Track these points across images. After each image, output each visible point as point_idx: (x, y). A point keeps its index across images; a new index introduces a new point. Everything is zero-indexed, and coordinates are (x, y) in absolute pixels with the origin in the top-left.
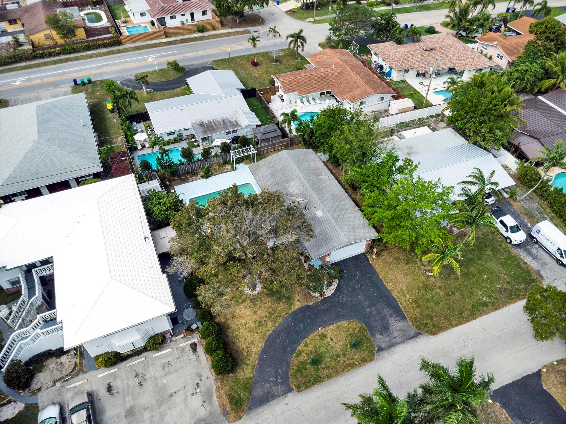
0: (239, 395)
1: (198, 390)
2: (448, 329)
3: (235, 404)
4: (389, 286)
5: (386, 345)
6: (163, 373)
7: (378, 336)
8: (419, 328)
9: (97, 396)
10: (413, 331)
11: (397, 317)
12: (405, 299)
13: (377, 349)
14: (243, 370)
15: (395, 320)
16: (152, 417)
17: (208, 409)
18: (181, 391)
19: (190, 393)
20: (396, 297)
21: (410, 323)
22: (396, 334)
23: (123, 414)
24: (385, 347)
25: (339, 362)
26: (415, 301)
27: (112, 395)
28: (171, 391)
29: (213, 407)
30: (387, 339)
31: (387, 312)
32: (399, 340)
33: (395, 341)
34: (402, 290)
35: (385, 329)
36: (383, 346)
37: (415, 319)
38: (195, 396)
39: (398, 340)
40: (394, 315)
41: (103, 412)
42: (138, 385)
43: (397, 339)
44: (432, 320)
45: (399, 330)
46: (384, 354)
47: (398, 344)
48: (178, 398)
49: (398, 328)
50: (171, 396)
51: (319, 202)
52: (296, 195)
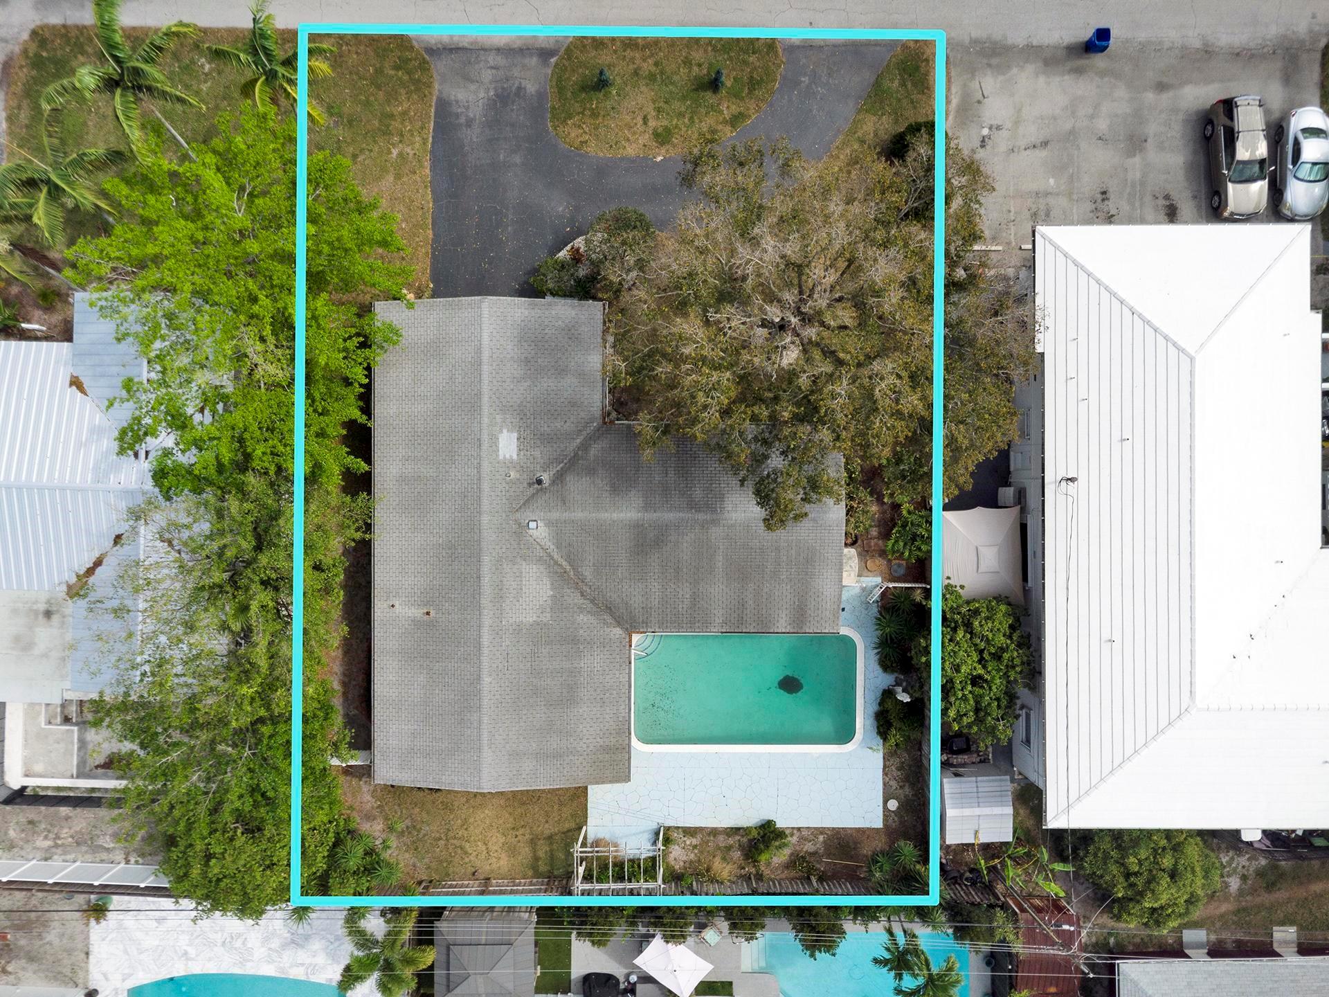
0: (903, 84)
1: (985, 132)
3: (917, 68)
4: (426, 199)
5: (527, 61)
7: (531, 88)
8: (424, 66)
9: (1199, 208)
10: (439, 67)
11: (457, 116)
12: (408, 150)
13: (553, 60)
14: (876, 135)
15: (467, 108)
16: (1092, 117)
17: (975, 85)
18: (1022, 143)
19: (1004, 133)
20: (427, 164)
21: (436, 86)
22: (487, 75)
23: (1150, 145)
24: (531, 55)
25: (656, 64)
26: (386, 133)
27: (1167, 197)
28: (1042, 154)
29: (965, 85)
30: (516, 72)
31: (472, 136)
32: (490, 59)
33: (500, 60)
34: (398, 177)
35: (503, 98)
36: (534, 61)
37: (418, 90)
38: (994, 122)
39: (492, 59)
40: (462, 120)
41: (1190, 167)
42: (1112, 196)
43: (492, 63)
44: (380, 71)
45: (472, 81)
46: (543, 41)
47: (498, 50)
48: (1031, 132)
49: (473, 87)
50: (1045, 144)
51: (486, 486)
52: (540, 559)
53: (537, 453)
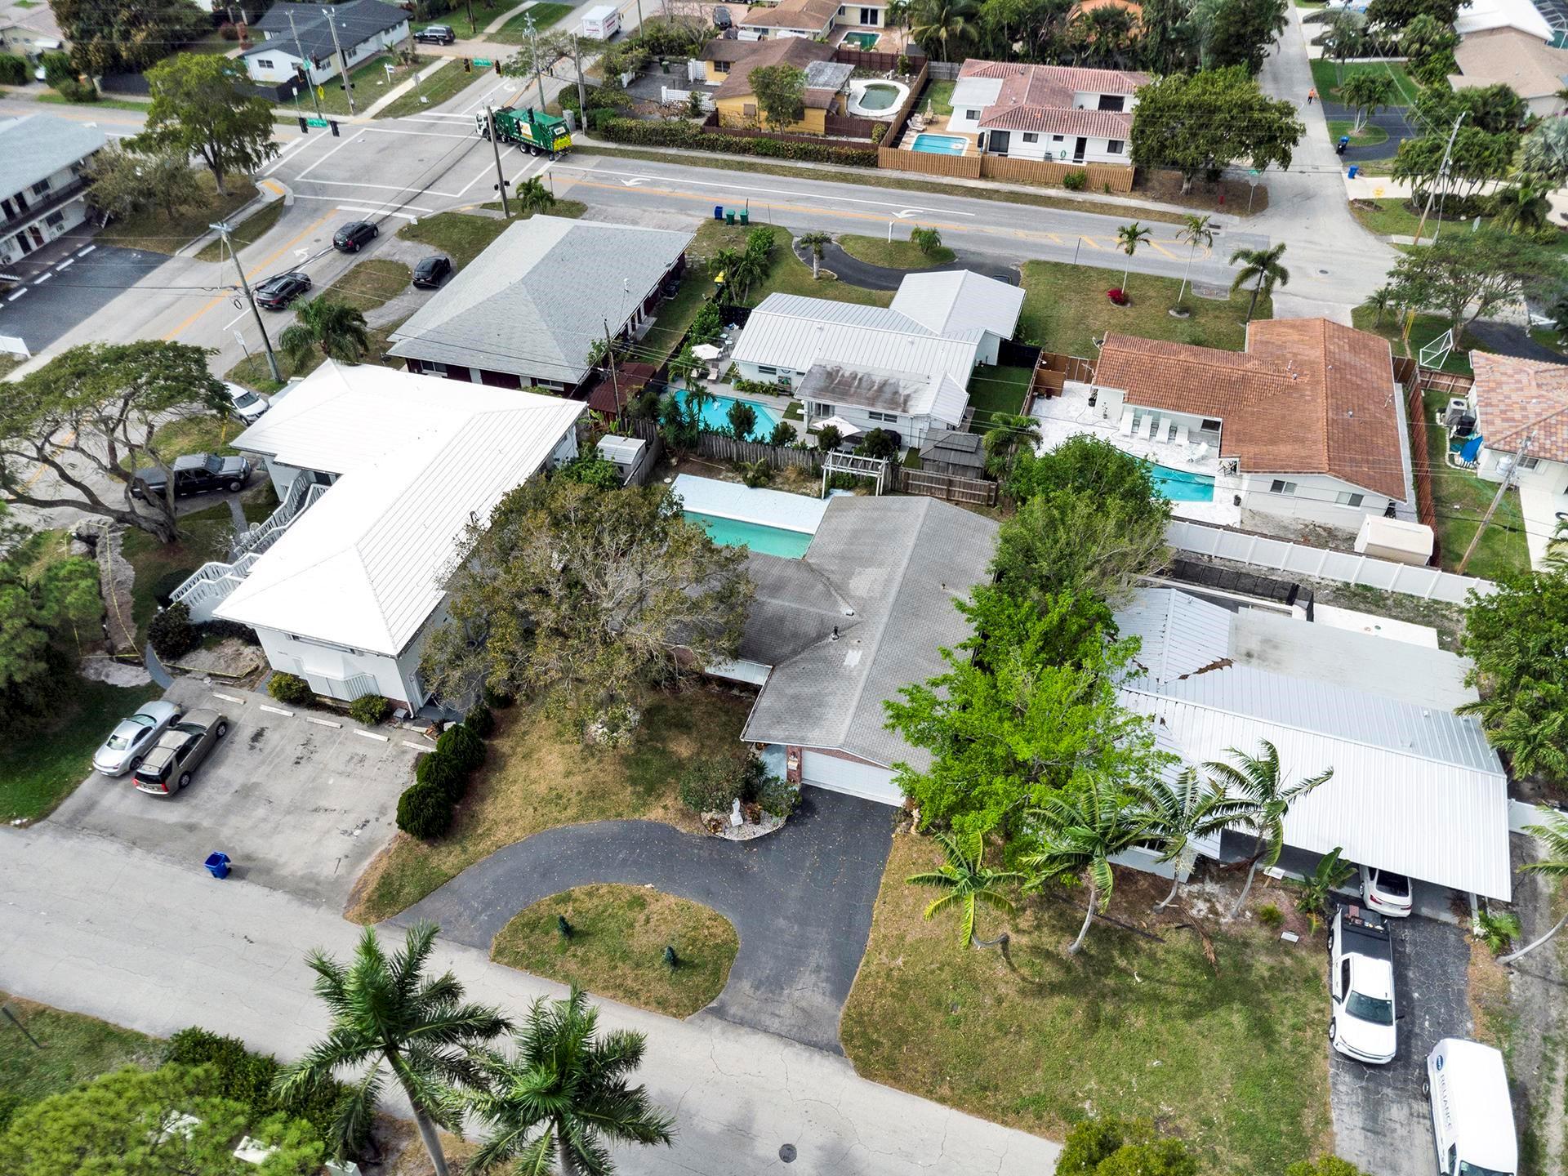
0: (402, 886)
1: (357, 832)
2: (913, 1089)
3: (381, 896)
4: (879, 910)
5: (740, 1013)
6: (342, 768)
7: (746, 985)
8: (848, 1037)
9: (236, 734)
10: (833, 1033)
11: (827, 980)
12: (885, 960)
13: (714, 1004)
14: (450, 853)
15: (815, 985)
16: (264, 820)
17: (341, 871)
18: (334, 815)
19: (343, 826)
20: (870, 943)
21: (841, 1015)
22: (785, 1010)
23: (236, 787)
24: (734, 1016)
25: (615, 967)
26: (903, 982)
27: (252, 748)
28: (323, 803)
29: (349, 873)
30: (755, 1004)
31: (818, 956)
32: (777, 1025)
33: (767, 1020)
34: (902, 938)
35: (775, 984)
36: (733, 1010)
37: (861, 1015)
38: (346, 837)
39: (775, 1024)
40: (824, 974)
41: (217, 764)
42: (294, 759)
43: (777, 1020)
44: (896, 1045)
45: (803, 1010)
46: (717, 1027)
47: (766, 1031)
48: (321, 821)
49: (804, 1004)
50: (316, 810)
51: (878, 636)
52: (852, 597)
53: (832, 652)
